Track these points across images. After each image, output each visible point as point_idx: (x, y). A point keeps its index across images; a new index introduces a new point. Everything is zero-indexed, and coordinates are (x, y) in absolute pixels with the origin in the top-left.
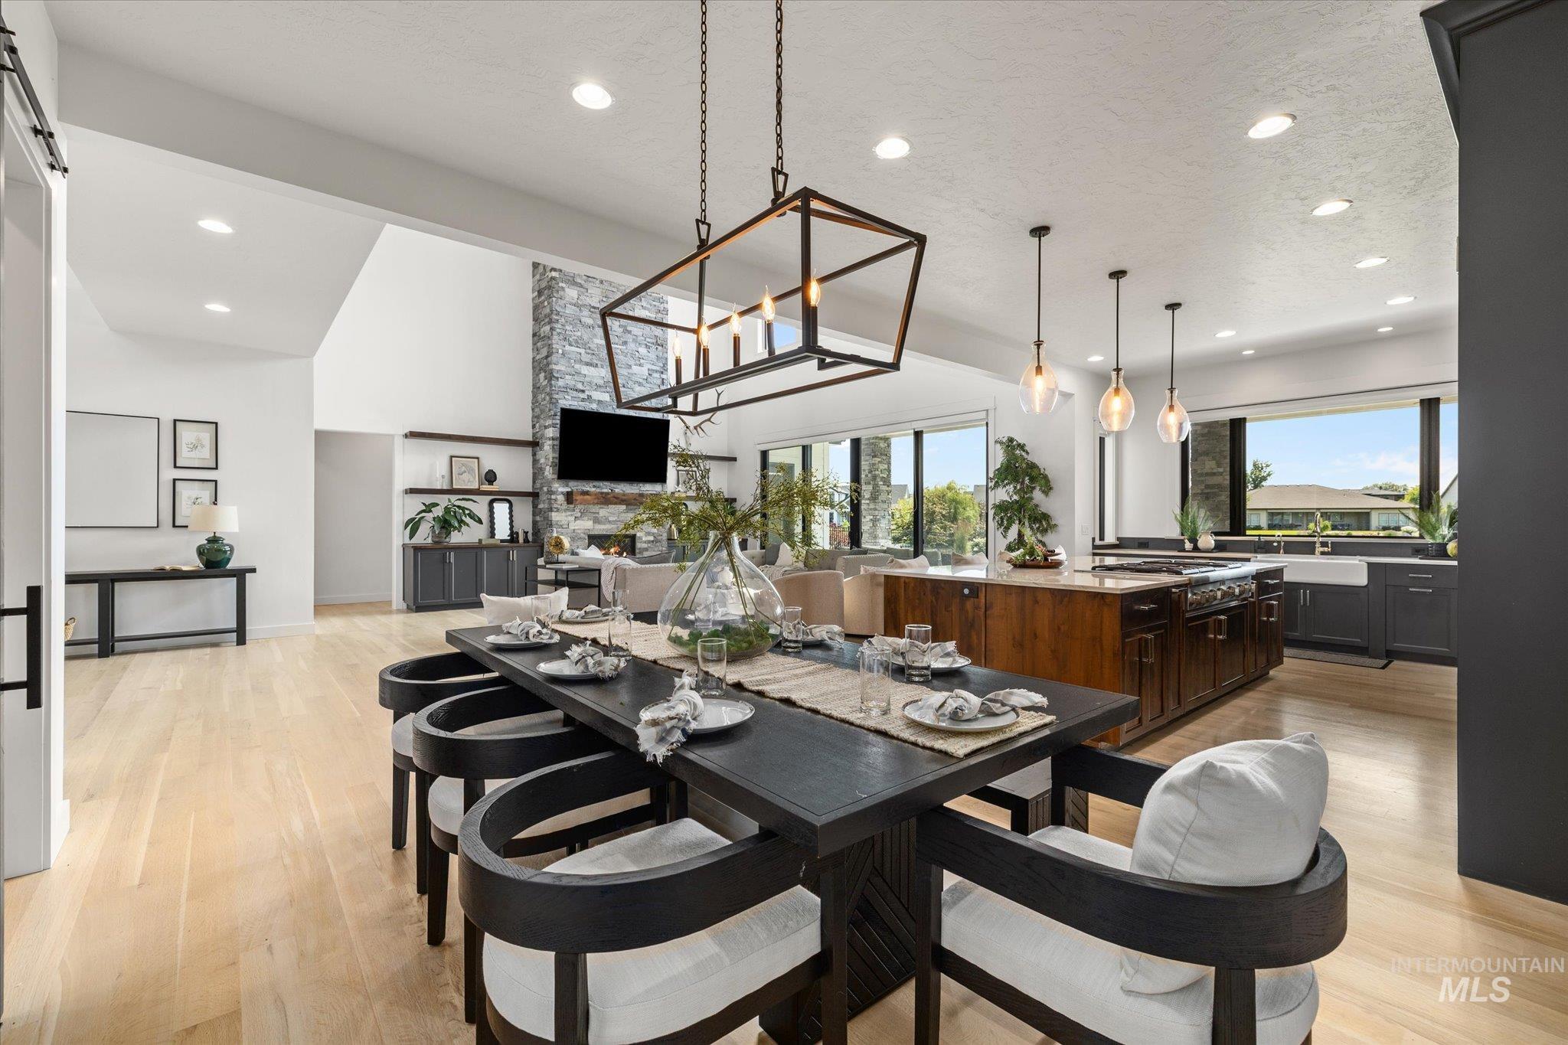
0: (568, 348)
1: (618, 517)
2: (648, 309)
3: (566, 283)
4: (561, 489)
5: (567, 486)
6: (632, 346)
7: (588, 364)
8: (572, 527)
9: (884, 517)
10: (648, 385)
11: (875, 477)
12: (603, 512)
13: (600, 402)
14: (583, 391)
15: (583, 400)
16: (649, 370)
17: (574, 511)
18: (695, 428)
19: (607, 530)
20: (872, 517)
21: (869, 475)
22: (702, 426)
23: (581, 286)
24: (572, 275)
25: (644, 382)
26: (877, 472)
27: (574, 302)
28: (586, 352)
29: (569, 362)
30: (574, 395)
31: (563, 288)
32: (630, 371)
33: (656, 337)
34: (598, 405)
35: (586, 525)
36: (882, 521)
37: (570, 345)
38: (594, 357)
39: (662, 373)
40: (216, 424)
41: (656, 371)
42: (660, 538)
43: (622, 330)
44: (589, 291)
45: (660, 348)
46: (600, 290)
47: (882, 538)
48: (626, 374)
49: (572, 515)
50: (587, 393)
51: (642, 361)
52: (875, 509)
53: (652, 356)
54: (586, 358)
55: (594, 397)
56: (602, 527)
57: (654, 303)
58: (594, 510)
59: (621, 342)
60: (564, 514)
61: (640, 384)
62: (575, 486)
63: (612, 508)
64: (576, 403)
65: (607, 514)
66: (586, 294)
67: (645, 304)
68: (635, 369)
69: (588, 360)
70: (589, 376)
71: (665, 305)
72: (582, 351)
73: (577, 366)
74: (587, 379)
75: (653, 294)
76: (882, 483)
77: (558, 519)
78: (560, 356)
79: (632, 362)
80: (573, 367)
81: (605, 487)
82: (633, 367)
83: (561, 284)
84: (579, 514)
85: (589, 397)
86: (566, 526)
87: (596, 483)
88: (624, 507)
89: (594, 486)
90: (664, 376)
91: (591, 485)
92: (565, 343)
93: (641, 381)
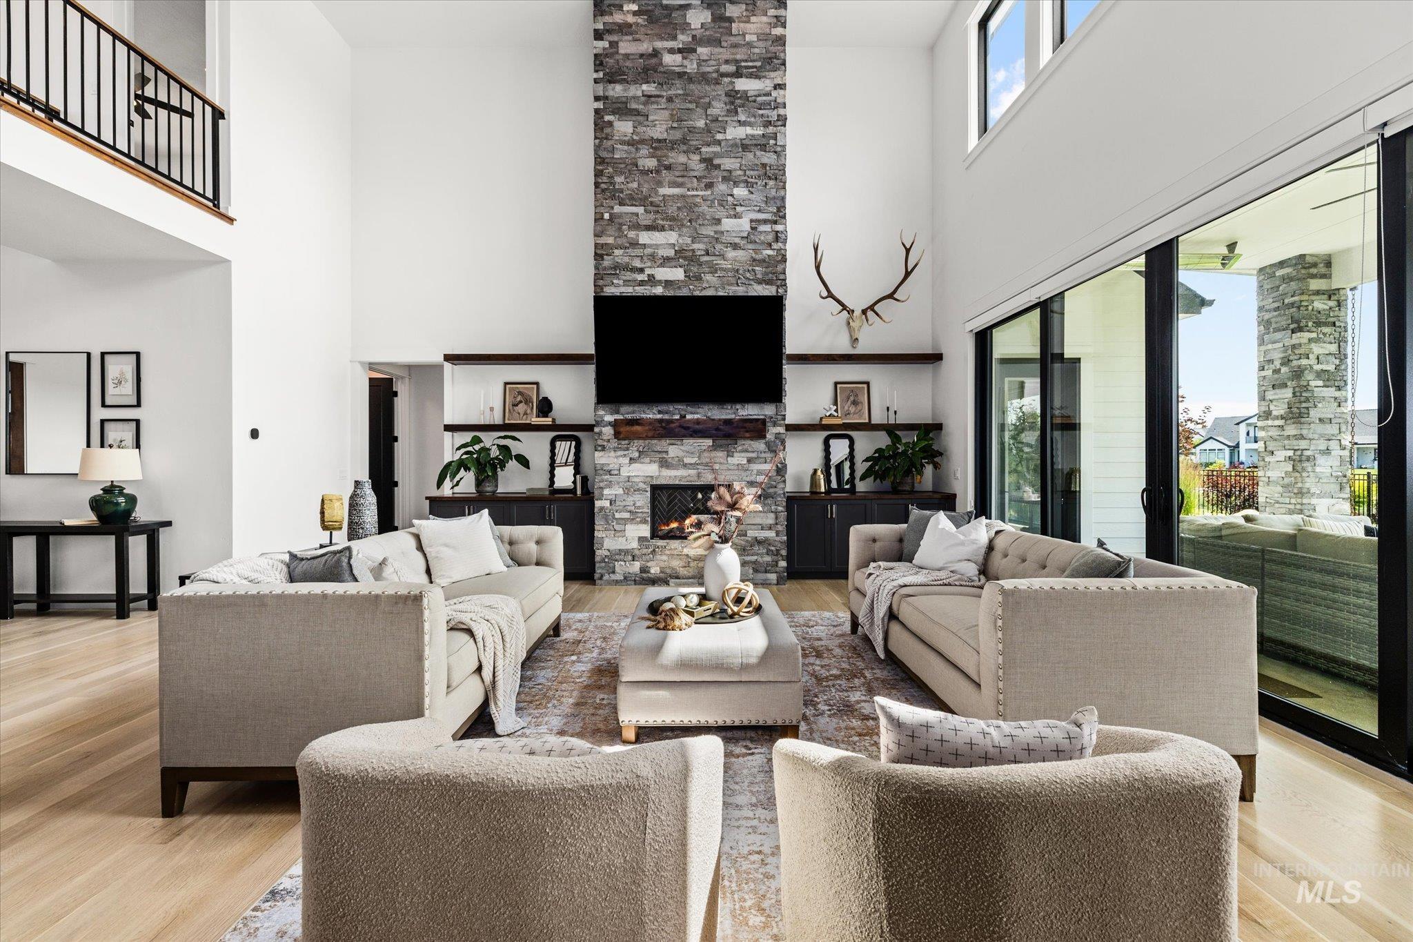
0: (617, 209)
1: (699, 457)
2: (750, 124)
3: (613, 113)
4: (609, 418)
5: (618, 412)
6: (722, 188)
7: (649, 228)
8: (625, 472)
9: (1327, 451)
10: (750, 246)
11: (1298, 374)
12: (674, 450)
13: (668, 284)
14: (641, 270)
15: (642, 283)
16: (752, 221)
17: (627, 449)
18: (864, 312)
19: (682, 478)
20: (1291, 453)
21: (1284, 370)
22: (876, 308)
23: (637, 113)
24: (624, 100)
25: (743, 242)
26: (1304, 362)
27: (626, 138)
28: (645, 210)
29: (620, 229)
30: (628, 278)
31: (610, 124)
32: (718, 228)
33: (764, 165)
34: (664, 287)
35: (648, 470)
36: (1321, 460)
37: (621, 204)
38: (658, 216)
39: (775, 222)
40: (138, 354)
41: (765, 222)
42: (772, 490)
43: (703, 165)
44: (651, 118)
45: (771, 183)
46: (667, 113)
47: (1320, 496)
48: (712, 234)
49: (625, 455)
50: (648, 271)
51: (739, 209)
52: (1302, 437)
53: (757, 197)
54: (645, 219)
55: (658, 277)
56: (673, 473)
57: (761, 112)
58: (659, 448)
59: (703, 185)
60: (612, 454)
61: (735, 246)
62: (628, 412)
63: (691, 444)
64: (630, 290)
65: (681, 454)
66: (646, 123)
67: (742, 118)
68: (728, 224)
69: (648, 223)
70: (650, 246)
71: (781, 111)
72: (641, 210)
73: (632, 234)
74: (648, 251)
75: (759, 99)
76: (1320, 383)
77: (603, 461)
78: (606, 223)
79: (720, 213)
80: (626, 236)
81: (675, 412)
82: (724, 221)
83: (607, 118)
84: (637, 454)
85: (651, 277)
86: (616, 472)
87: (664, 407)
88: (709, 442)
89: (660, 412)
90: (779, 228)
91: (655, 410)
92: (612, 203)
93: (737, 240)
